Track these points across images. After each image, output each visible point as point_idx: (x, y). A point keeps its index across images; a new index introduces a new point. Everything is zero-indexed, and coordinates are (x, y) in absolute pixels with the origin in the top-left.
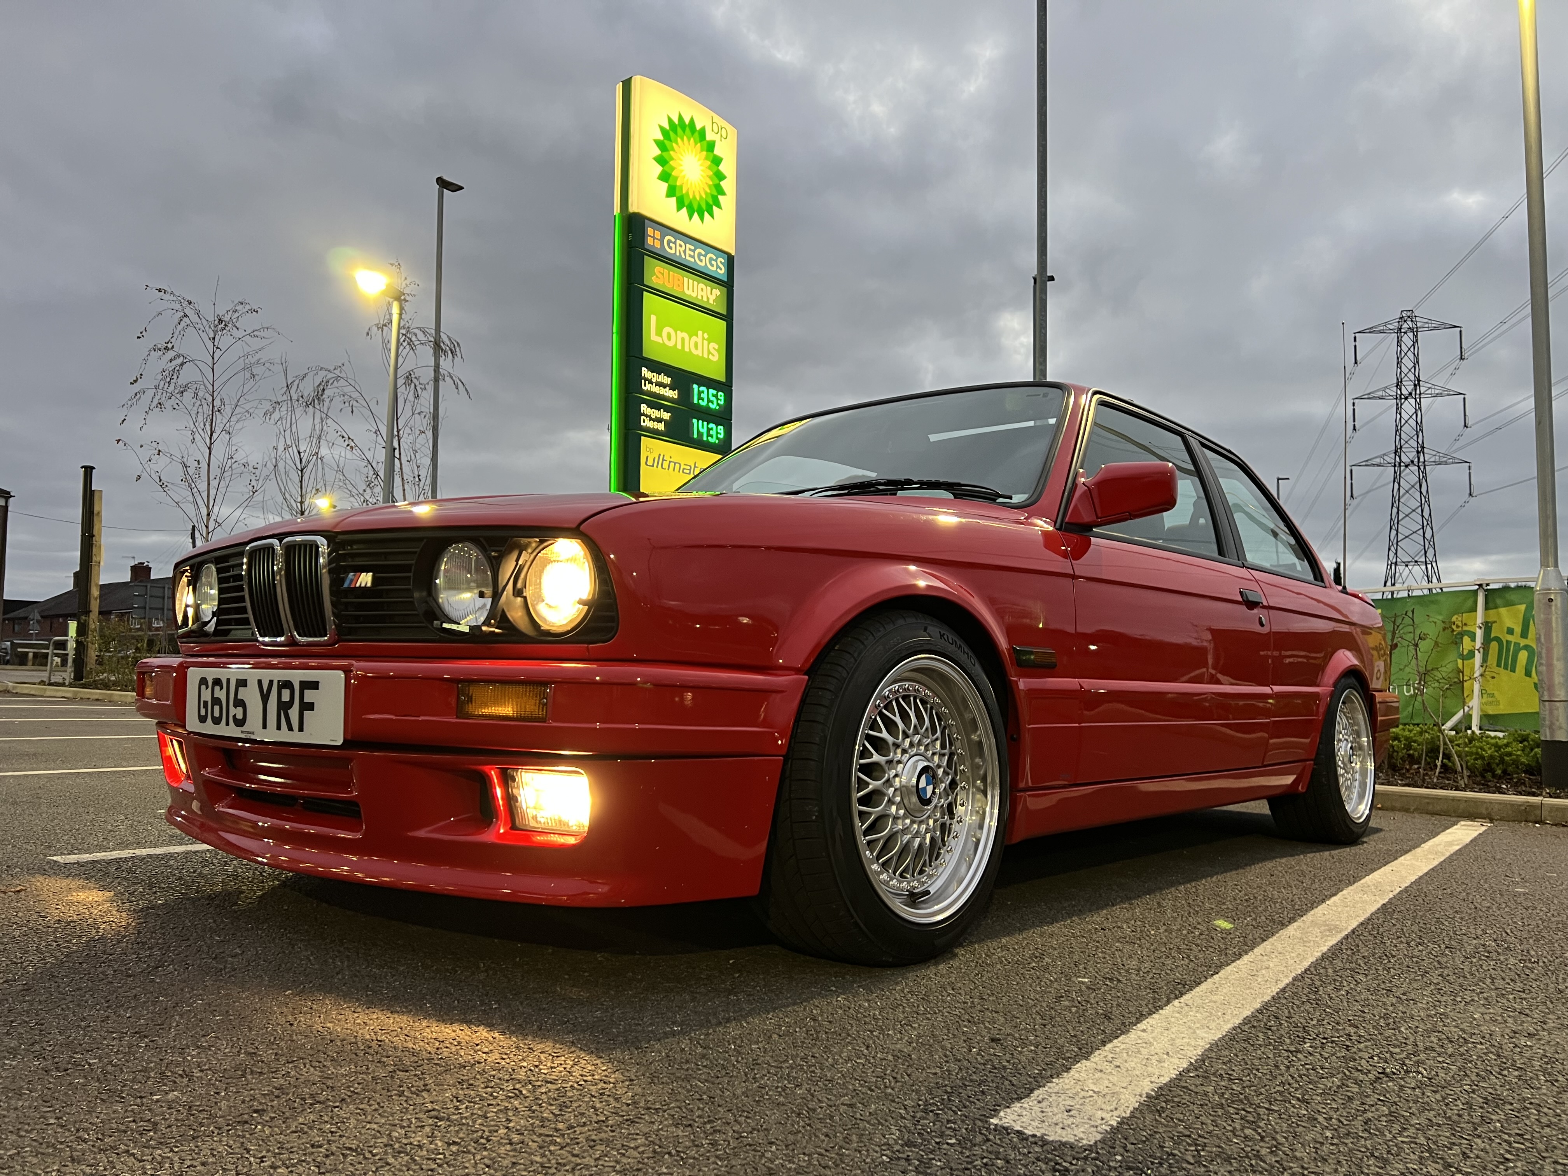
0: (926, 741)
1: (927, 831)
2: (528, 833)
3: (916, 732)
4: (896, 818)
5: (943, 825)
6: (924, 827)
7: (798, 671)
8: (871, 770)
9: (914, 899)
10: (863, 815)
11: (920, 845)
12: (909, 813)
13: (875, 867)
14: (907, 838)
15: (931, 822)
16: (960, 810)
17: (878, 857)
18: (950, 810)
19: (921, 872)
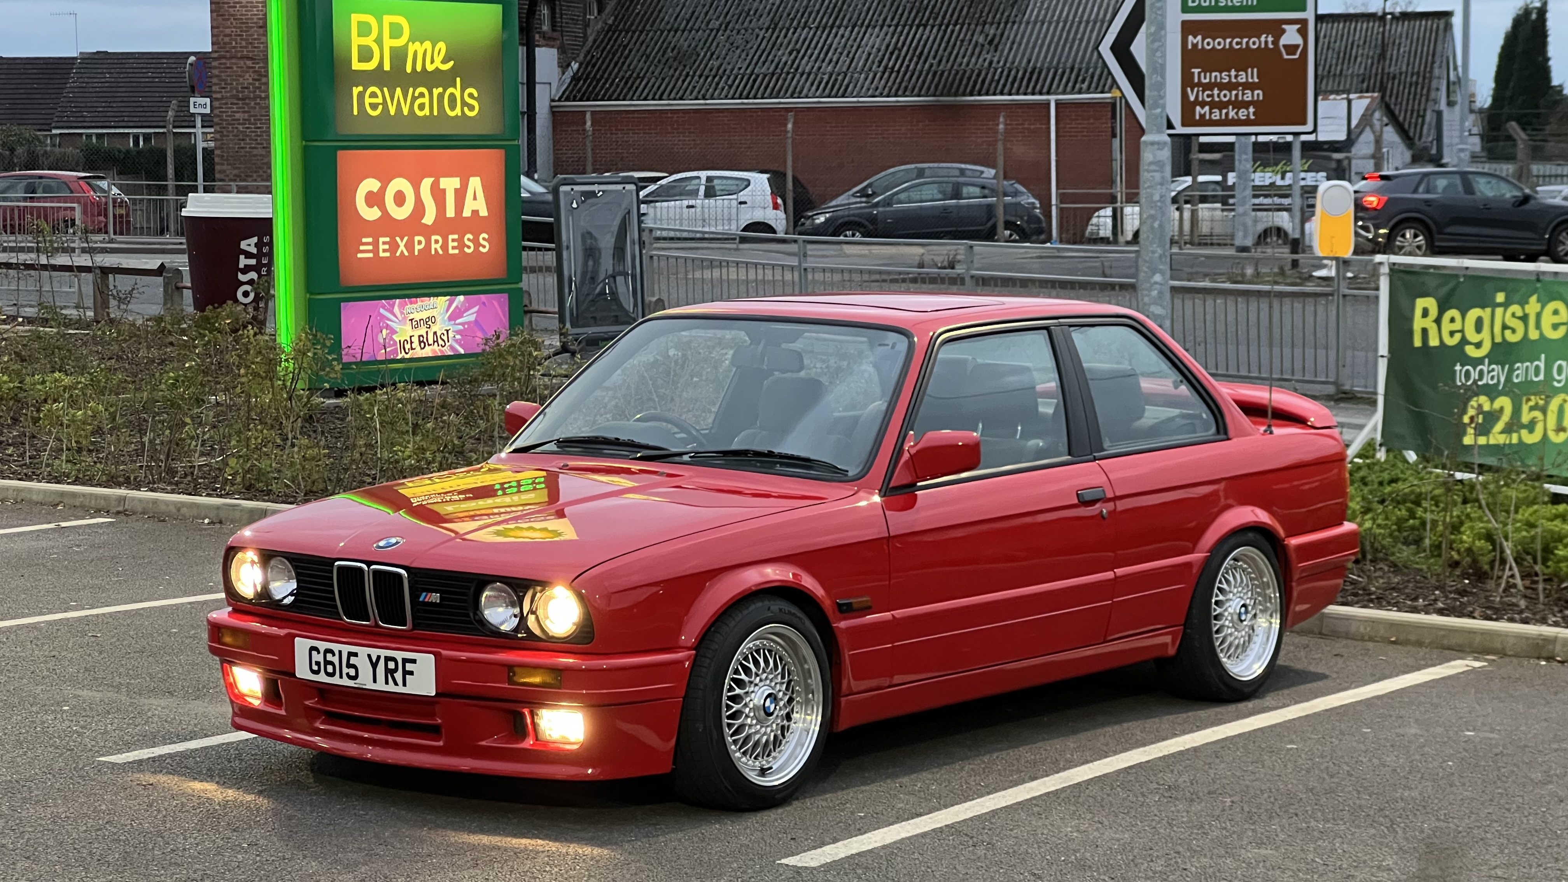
0: (771, 676)
1: (772, 731)
2: (546, 743)
3: (764, 671)
4: (750, 726)
5: (783, 727)
6: (769, 729)
7: (689, 649)
8: (735, 699)
9: (763, 772)
10: (730, 726)
11: (767, 741)
12: (759, 721)
13: (738, 754)
14: (757, 737)
15: (774, 726)
16: (795, 716)
17: (740, 749)
18: (788, 717)
19: (768, 755)
